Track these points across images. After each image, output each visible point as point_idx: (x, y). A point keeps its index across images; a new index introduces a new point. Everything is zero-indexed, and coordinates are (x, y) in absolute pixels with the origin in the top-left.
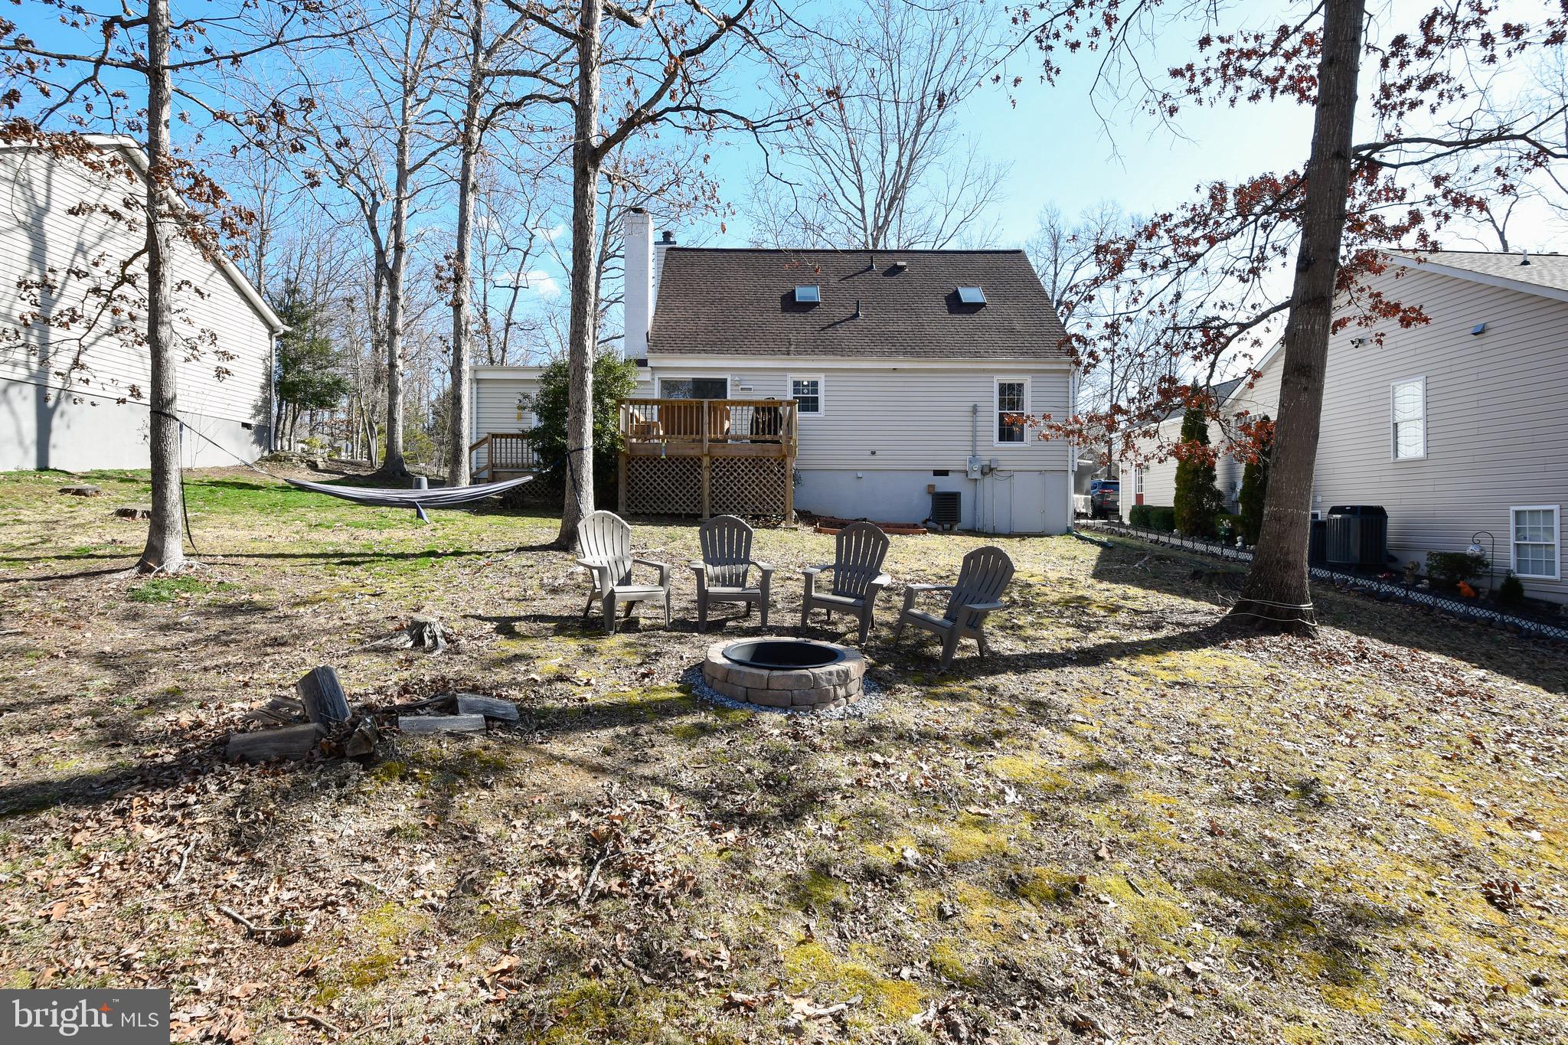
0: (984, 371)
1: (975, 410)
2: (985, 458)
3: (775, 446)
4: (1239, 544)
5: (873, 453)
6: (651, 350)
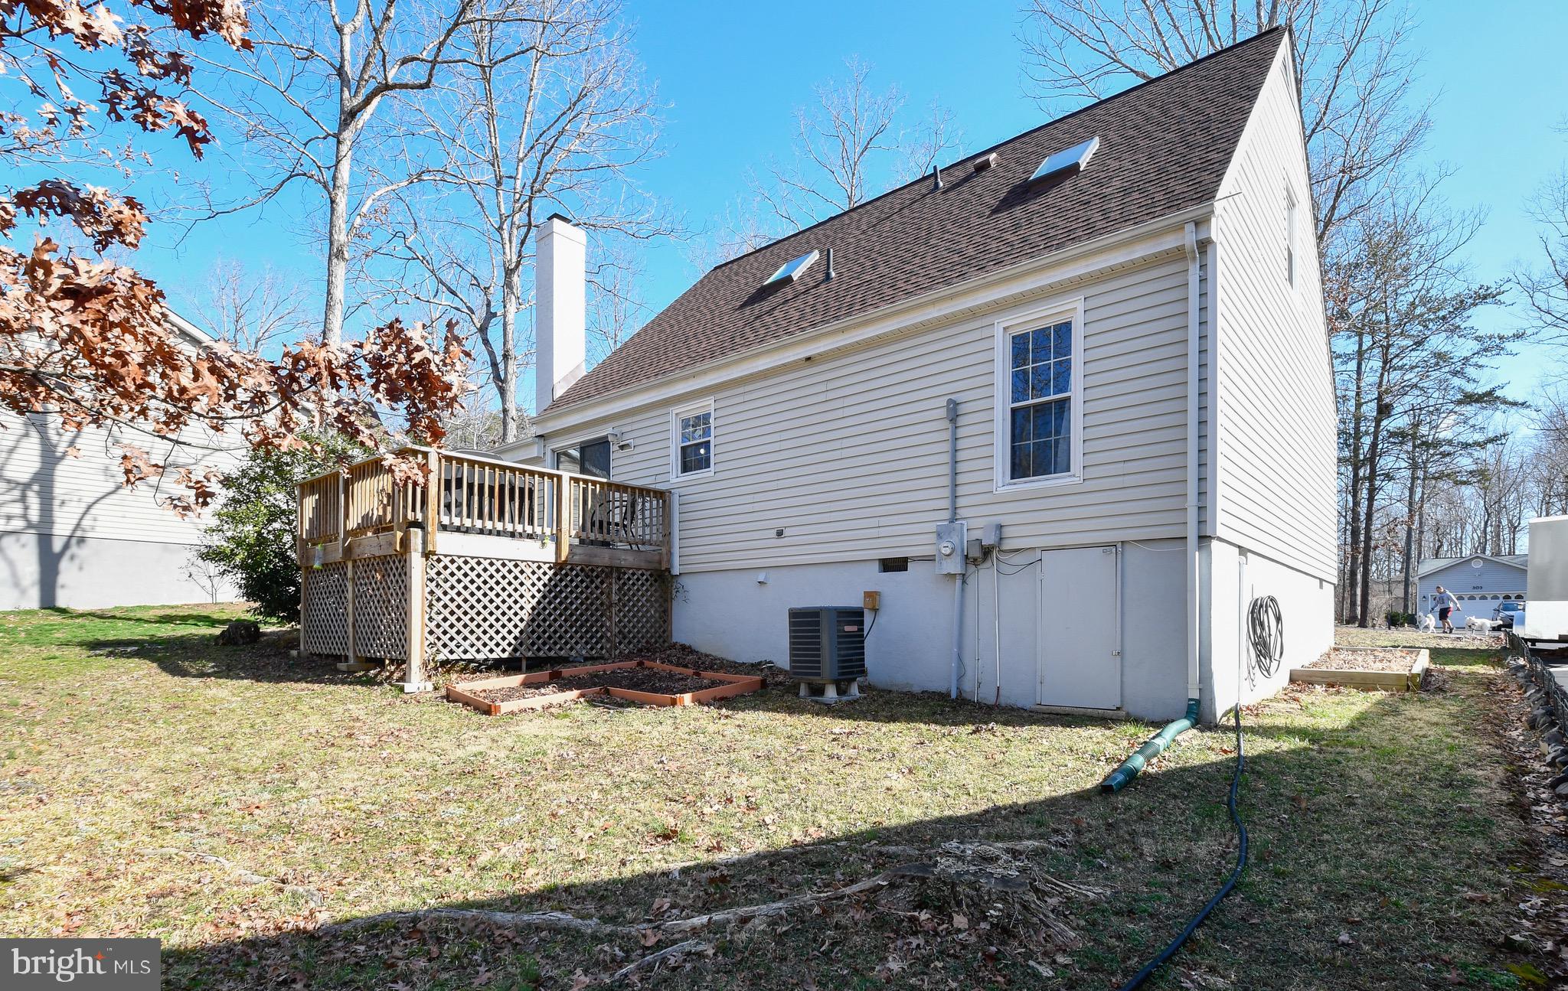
1: (953, 411)
2: (977, 526)
5: (780, 534)
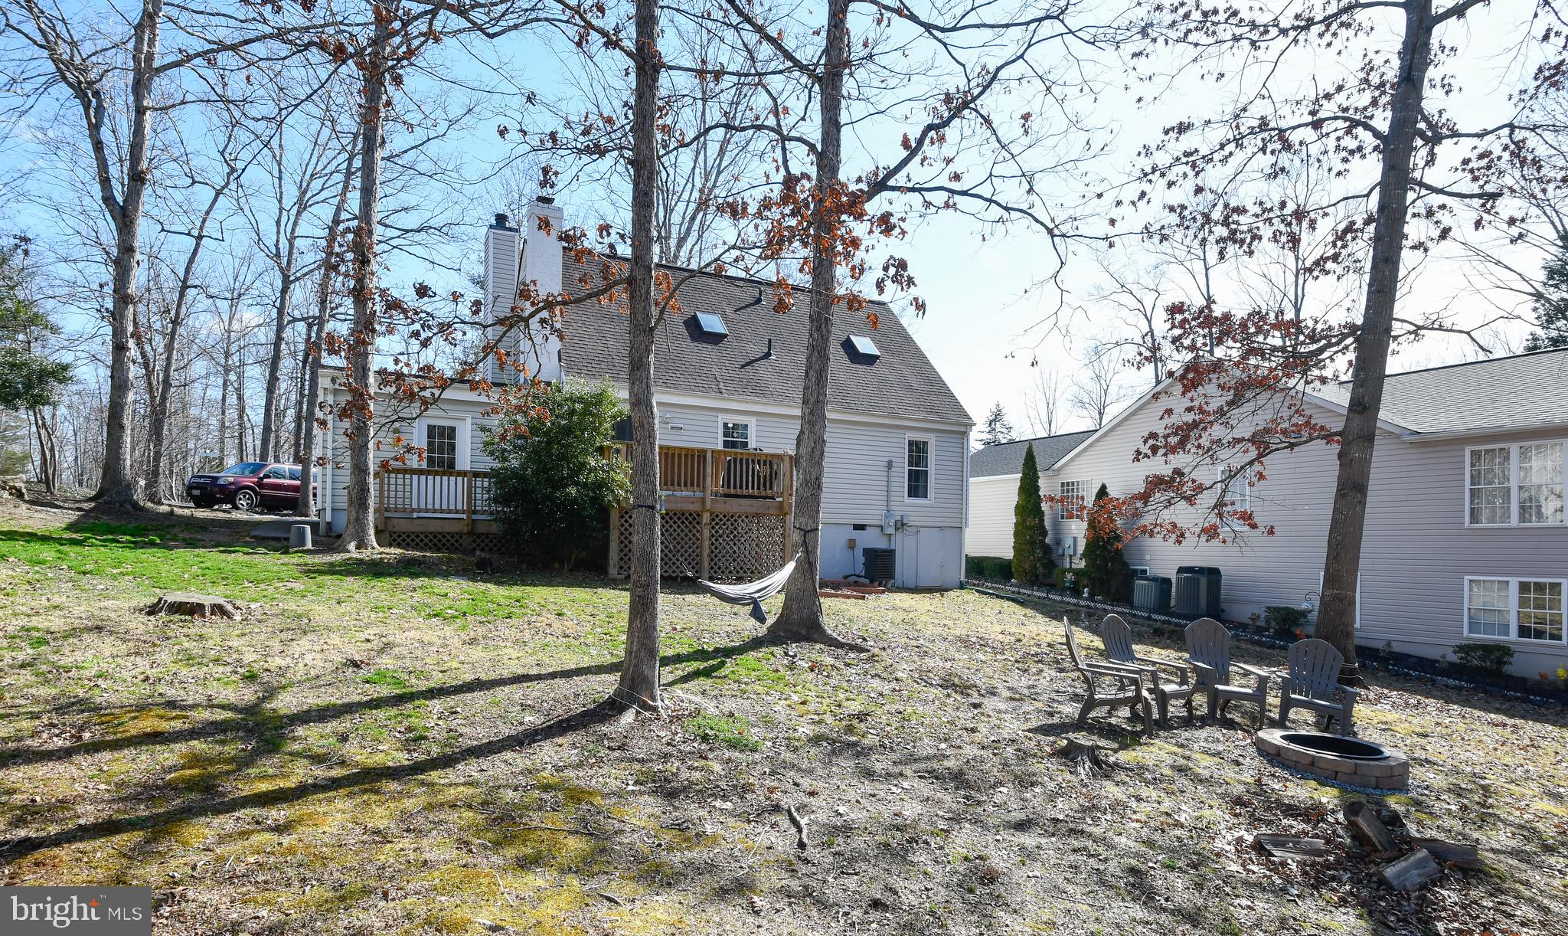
0: (897, 427)
2: (897, 512)
3: (776, 503)
4: (1086, 595)
6: (568, 373)
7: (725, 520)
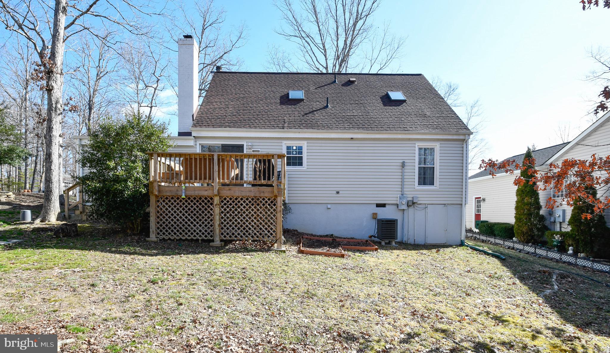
0: (409, 140)
1: (403, 165)
2: (409, 196)
3: (269, 189)
4: (570, 252)
5: (338, 193)
6: (195, 126)
7: (231, 202)
